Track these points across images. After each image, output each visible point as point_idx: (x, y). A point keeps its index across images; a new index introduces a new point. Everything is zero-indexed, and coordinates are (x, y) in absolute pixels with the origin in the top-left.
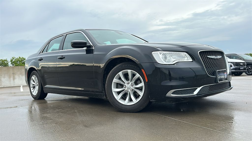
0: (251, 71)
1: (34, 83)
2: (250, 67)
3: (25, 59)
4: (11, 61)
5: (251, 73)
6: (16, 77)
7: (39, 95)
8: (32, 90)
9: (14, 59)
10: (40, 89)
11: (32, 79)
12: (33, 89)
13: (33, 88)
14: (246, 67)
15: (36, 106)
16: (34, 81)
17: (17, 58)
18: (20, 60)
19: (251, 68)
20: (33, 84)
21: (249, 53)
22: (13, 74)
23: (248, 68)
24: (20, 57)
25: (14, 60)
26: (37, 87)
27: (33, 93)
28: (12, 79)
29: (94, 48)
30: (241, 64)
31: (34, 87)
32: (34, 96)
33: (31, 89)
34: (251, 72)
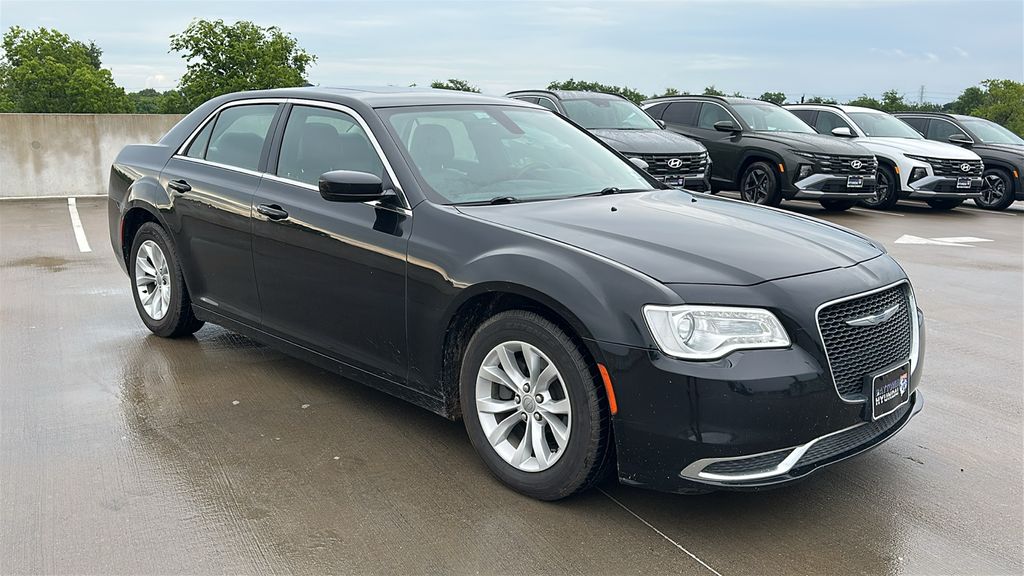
0: (998, 192)
1: (151, 271)
2: (994, 177)
3: (65, 41)
4: (7, 44)
5: (995, 201)
6: (49, 158)
7: (176, 325)
8: (144, 297)
9: (21, 35)
10: (180, 301)
11: (144, 253)
12: (145, 292)
13: (145, 288)
14: (980, 179)
15: (161, 364)
16: (149, 260)
17: (32, 32)
18: (43, 44)
19: (1001, 183)
20: (147, 274)
21: (1003, 80)
22: (36, 145)
23: (989, 179)
24: (43, 30)
25: (18, 42)
26: (165, 290)
27: (148, 309)
28: (30, 166)
29: (409, 213)
30: (965, 167)
31: (151, 286)
32: (150, 322)
33: (141, 289)
34: (995, 196)
